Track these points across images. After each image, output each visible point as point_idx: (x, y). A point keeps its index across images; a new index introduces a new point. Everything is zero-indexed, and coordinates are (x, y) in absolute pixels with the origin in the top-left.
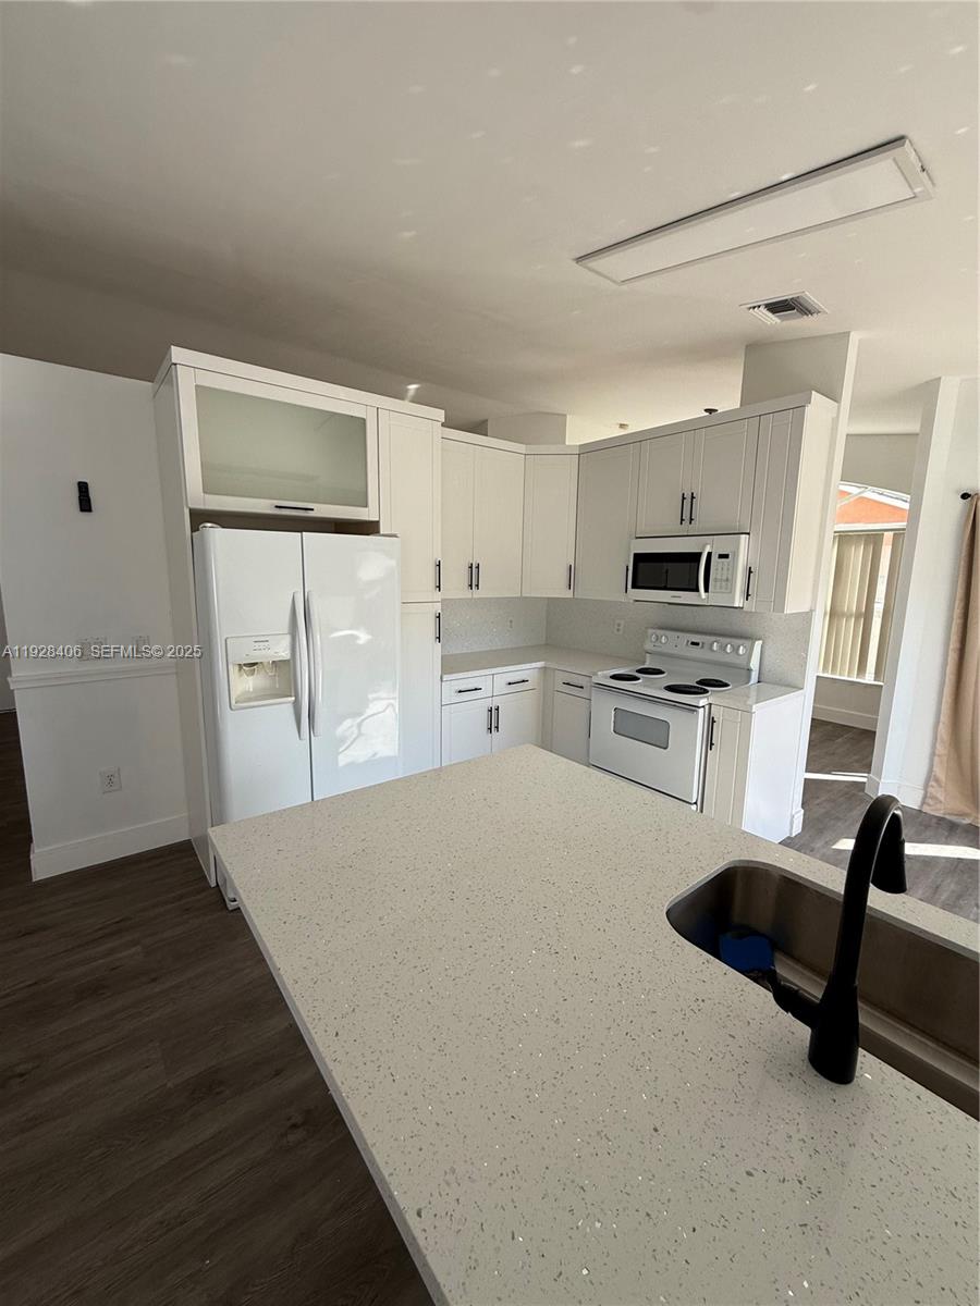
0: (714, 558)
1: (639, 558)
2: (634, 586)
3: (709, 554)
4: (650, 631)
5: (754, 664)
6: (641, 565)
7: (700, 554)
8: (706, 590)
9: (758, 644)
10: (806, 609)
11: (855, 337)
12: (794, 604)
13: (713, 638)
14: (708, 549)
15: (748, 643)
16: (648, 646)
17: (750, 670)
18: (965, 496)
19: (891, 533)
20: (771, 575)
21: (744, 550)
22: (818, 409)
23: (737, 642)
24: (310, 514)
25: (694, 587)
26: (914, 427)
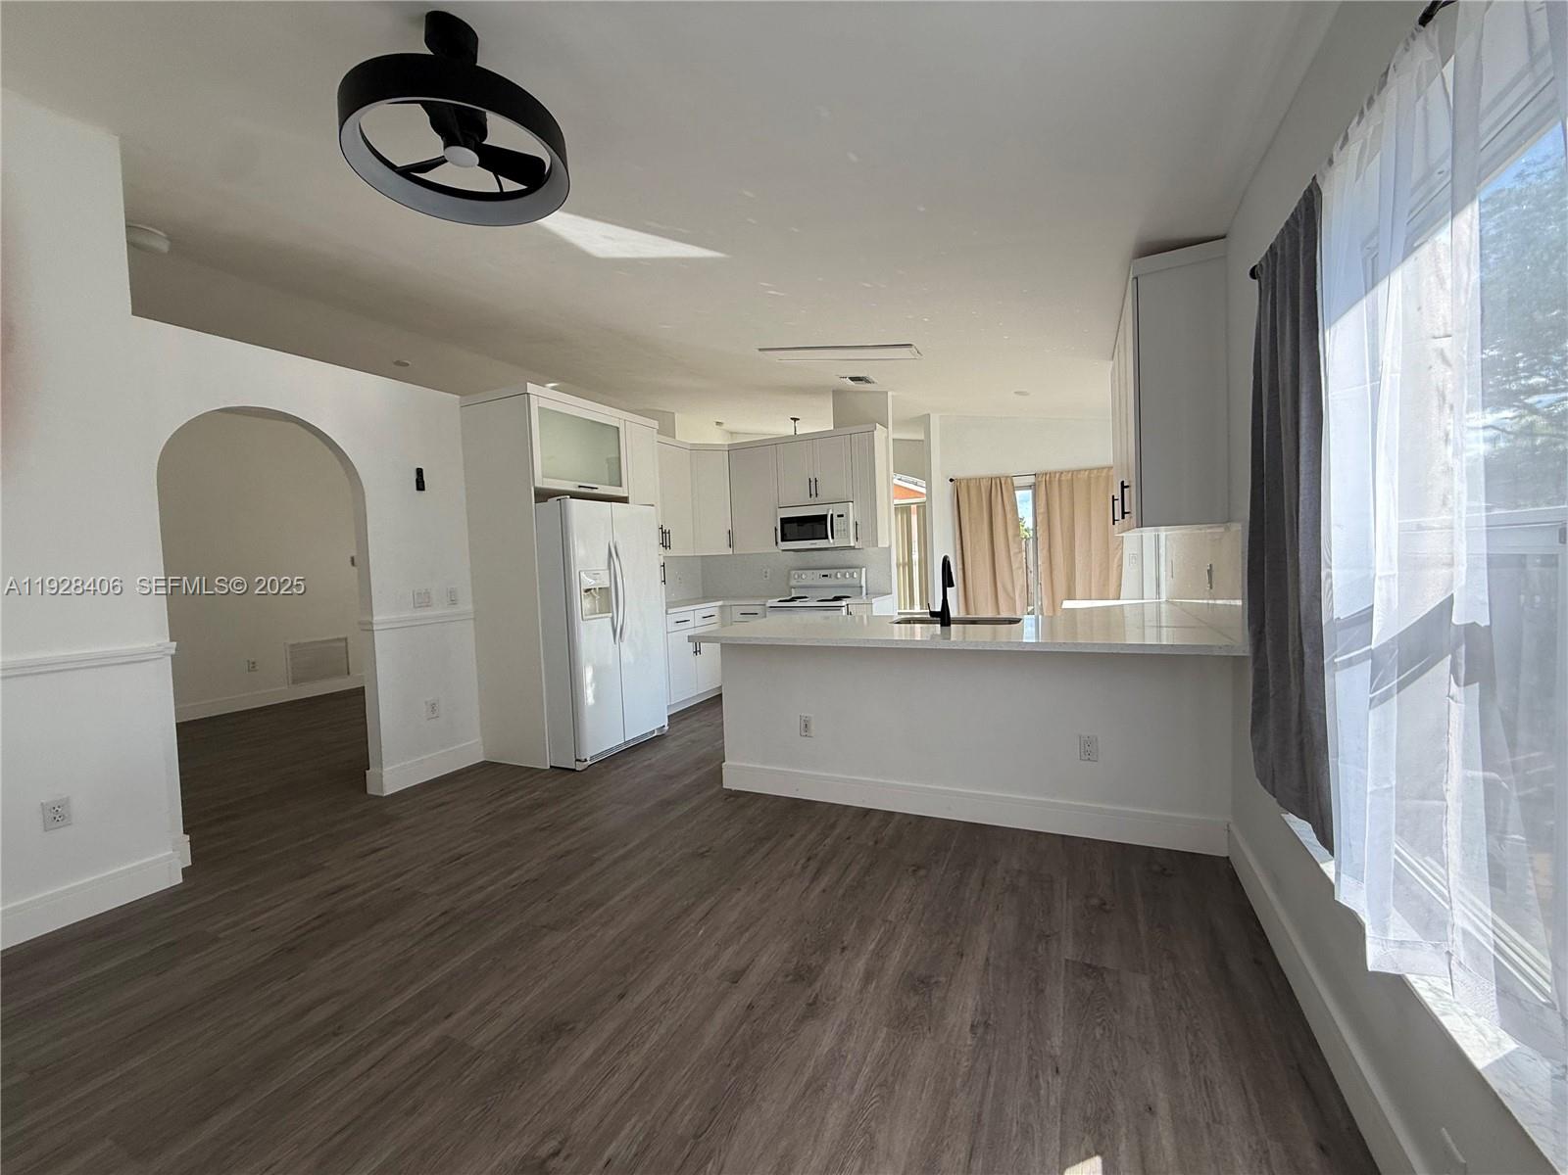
0: (835, 517)
1: (784, 521)
2: (782, 540)
3: (832, 515)
4: (794, 572)
5: (863, 584)
6: (786, 526)
7: (826, 516)
8: (833, 538)
9: (864, 569)
10: (887, 546)
11: (890, 394)
12: (883, 543)
13: (836, 571)
14: (831, 512)
15: (858, 570)
16: (793, 583)
17: (861, 587)
18: (951, 480)
19: (915, 506)
20: (867, 528)
21: (852, 513)
22: (880, 433)
23: (851, 570)
24: (595, 491)
25: (824, 536)
26: (921, 437)
